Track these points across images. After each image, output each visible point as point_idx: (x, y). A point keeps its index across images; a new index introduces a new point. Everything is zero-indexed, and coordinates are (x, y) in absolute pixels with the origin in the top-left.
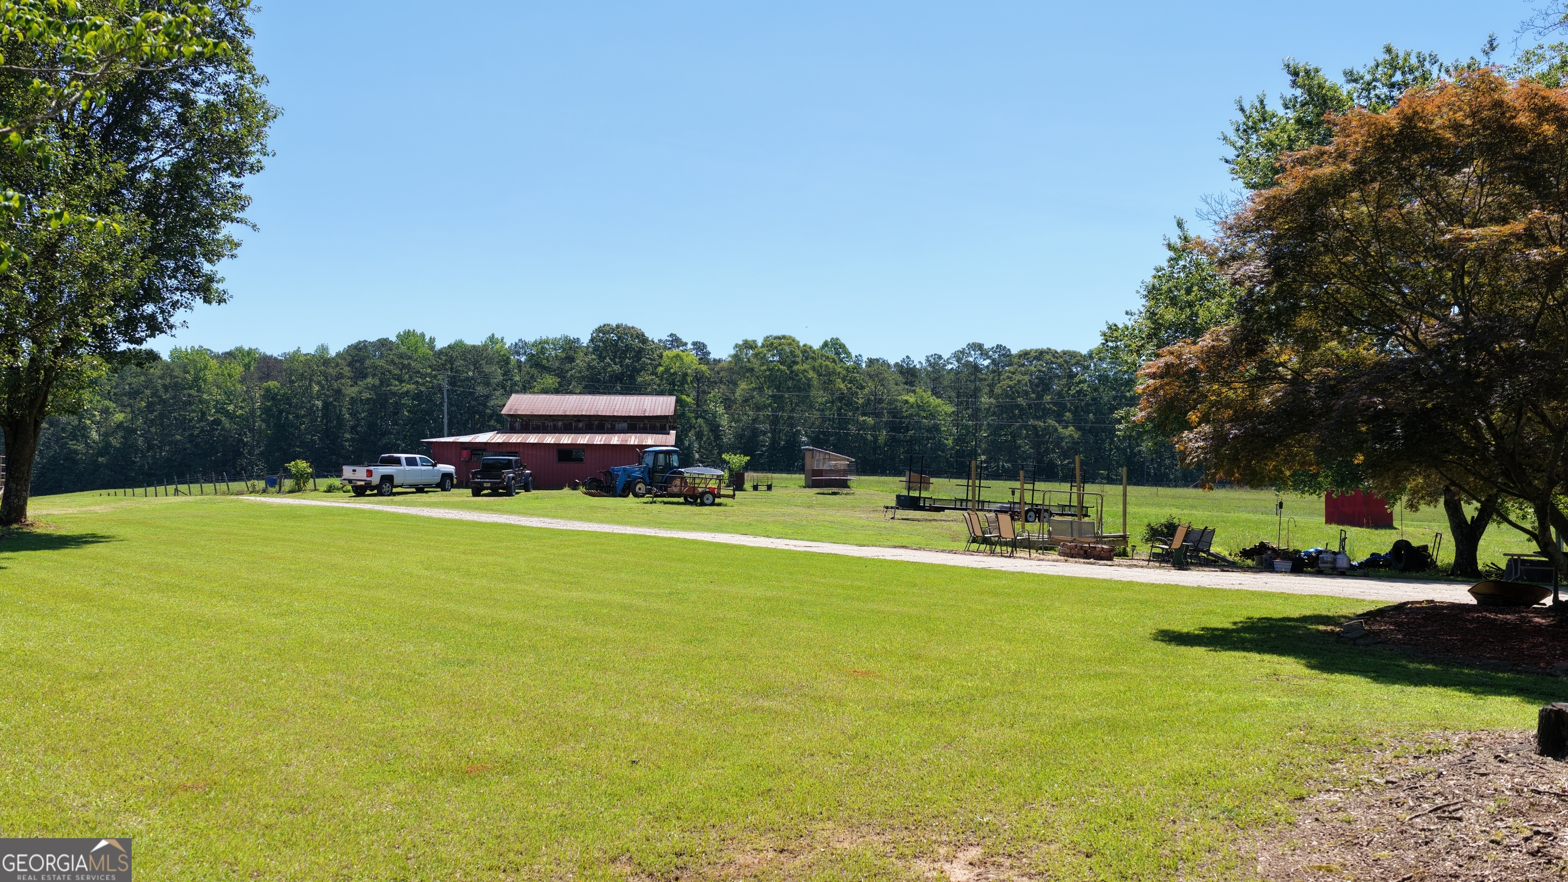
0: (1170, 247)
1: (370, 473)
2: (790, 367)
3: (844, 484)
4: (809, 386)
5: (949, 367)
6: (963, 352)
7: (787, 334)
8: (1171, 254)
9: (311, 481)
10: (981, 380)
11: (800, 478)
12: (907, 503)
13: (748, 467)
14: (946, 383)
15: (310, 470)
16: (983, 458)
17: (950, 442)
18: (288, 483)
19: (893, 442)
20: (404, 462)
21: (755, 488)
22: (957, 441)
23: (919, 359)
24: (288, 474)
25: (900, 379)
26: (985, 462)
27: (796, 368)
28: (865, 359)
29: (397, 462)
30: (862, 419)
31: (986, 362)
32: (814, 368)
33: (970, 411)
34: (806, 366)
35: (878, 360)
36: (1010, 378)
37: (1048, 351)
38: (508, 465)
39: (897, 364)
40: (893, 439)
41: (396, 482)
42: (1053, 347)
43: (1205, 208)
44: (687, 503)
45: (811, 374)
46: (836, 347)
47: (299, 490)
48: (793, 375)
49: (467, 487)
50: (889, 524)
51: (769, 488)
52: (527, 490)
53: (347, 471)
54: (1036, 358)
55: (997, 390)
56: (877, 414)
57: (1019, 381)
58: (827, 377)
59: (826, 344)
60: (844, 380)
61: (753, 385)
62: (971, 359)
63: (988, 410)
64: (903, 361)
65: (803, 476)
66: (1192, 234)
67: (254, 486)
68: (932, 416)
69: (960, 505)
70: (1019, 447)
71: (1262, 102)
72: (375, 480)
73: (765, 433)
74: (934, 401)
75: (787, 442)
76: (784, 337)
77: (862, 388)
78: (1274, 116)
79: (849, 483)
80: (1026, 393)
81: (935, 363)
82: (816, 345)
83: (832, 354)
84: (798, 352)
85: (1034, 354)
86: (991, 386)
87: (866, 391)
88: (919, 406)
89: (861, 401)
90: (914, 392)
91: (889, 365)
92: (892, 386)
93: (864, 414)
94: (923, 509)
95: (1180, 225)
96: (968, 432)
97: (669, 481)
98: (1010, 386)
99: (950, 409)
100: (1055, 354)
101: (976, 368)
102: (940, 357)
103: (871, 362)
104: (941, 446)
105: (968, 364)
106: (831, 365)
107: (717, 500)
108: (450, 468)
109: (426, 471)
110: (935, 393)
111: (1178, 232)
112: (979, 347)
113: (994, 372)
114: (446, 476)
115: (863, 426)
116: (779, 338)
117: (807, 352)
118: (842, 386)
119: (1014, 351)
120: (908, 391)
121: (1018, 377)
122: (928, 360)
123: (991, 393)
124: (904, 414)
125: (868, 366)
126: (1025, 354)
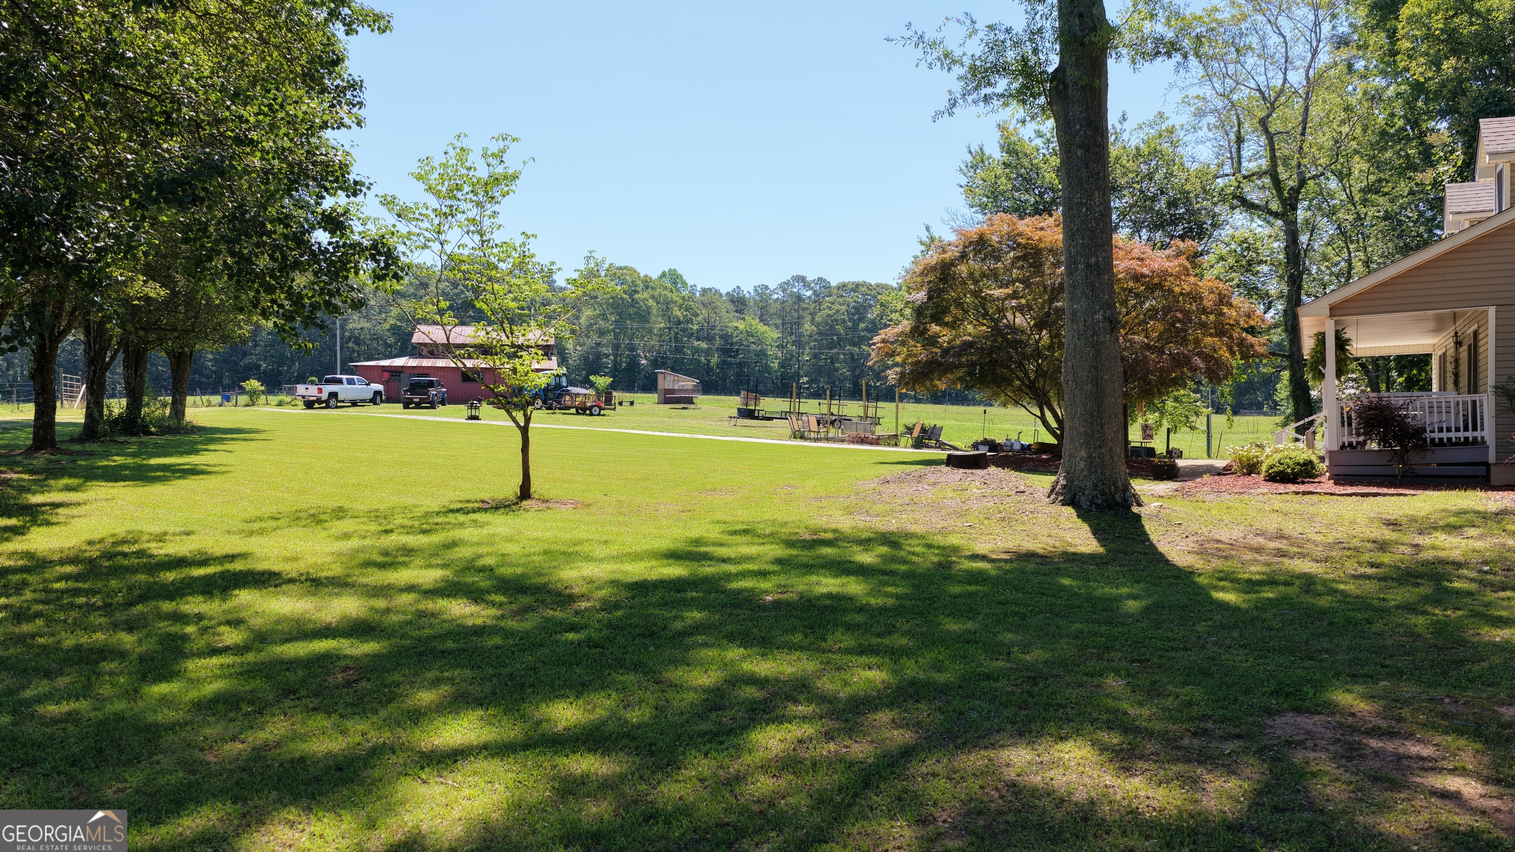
0: (922, 243)
1: (320, 391)
2: (631, 296)
3: (690, 401)
4: (649, 313)
5: (775, 296)
6: (787, 283)
7: (629, 265)
8: (923, 248)
9: (263, 397)
10: (804, 309)
11: (654, 397)
12: (748, 414)
13: (614, 386)
14: (772, 311)
15: (263, 388)
16: (806, 379)
17: (775, 365)
18: (243, 399)
19: (723, 365)
20: (345, 381)
21: (621, 404)
22: (782, 365)
23: (748, 289)
24: (243, 391)
25: (731, 307)
26: (807, 382)
27: (636, 296)
28: (699, 289)
29: (340, 381)
30: (696, 343)
31: (809, 293)
32: (653, 297)
33: (793, 337)
34: (646, 295)
35: (710, 290)
36: (830, 308)
37: (864, 284)
38: (431, 384)
39: (728, 294)
40: (724, 362)
41: (340, 398)
42: (868, 281)
43: (947, 217)
44: (578, 413)
45: (651, 303)
46: (674, 278)
47: (253, 405)
48: (634, 302)
49: (398, 402)
50: (734, 429)
51: (632, 403)
52: (443, 404)
53: (301, 389)
54: (852, 290)
55: (818, 319)
56: (709, 339)
57: (838, 311)
58: (666, 305)
59: (664, 275)
60: (680, 307)
61: (598, 312)
62: (795, 290)
63: (810, 336)
64: (734, 291)
65: (656, 396)
66: (936, 235)
67: (209, 401)
68: (760, 342)
69: (784, 415)
70: (837, 370)
71: (981, 149)
72: (324, 396)
73: (607, 356)
74: (762, 328)
75: (628, 364)
76: (626, 268)
77: (697, 315)
78: (990, 157)
79: (695, 400)
80: (844, 321)
81: (762, 292)
82: (655, 275)
83: (667, 283)
84: (639, 282)
85: (850, 286)
86: (813, 314)
87: (700, 318)
88: (747, 332)
89: (695, 327)
90: (743, 319)
91: (721, 295)
92: (724, 313)
93: (698, 339)
94: (757, 418)
95: (928, 229)
96: (792, 356)
97: (560, 396)
98: (829, 315)
99: (776, 334)
100: (869, 287)
101: (799, 298)
102: (767, 288)
103: (705, 291)
104: (767, 369)
105: (792, 294)
106: (669, 295)
107: (602, 412)
108: (380, 387)
109: (362, 389)
110: (762, 320)
111: (927, 234)
112: (802, 279)
113: (815, 302)
114: (377, 393)
115: (696, 350)
116: (621, 268)
117: (647, 284)
118: (679, 314)
119: (834, 283)
120: (739, 318)
121: (836, 307)
122: (756, 291)
123: (812, 322)
124: (735, 340)
125: (702, 295)
126: (843, 286)
